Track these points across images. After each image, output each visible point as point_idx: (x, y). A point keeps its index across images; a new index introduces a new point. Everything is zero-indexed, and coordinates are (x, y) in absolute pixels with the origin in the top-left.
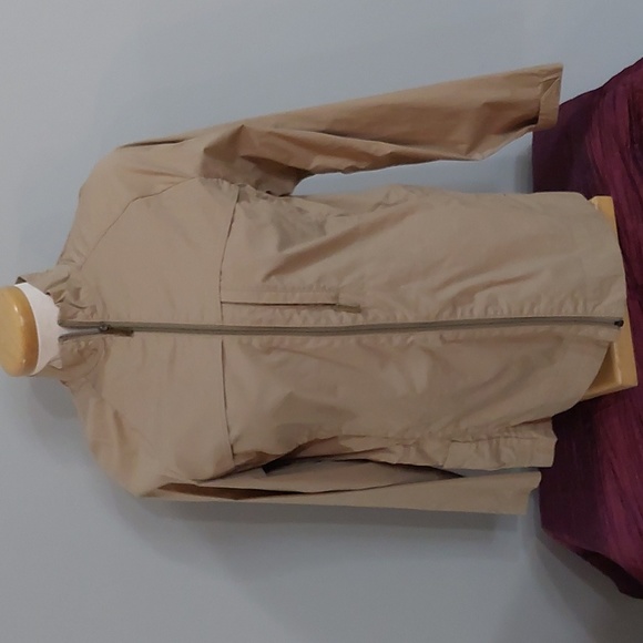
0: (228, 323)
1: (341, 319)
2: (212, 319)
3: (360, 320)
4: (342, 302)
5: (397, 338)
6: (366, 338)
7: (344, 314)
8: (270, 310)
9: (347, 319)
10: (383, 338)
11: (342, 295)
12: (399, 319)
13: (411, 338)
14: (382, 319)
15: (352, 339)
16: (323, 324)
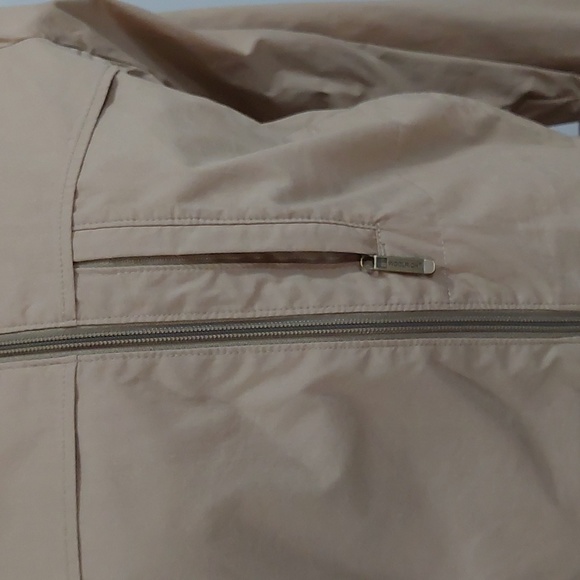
0: (92, 317)
1: (388, 294)
2: (48, 311)
3: (434, 297)
4: (385, 251)
5: (521, 352)
6: (449, 348)
7: (394, 280)
8: (204, 274)
9: (401, 293)
10: (487, 348)
11: (382, 236)
12: (523, 301)
13: (552, 353)
14: (485, 298)
15: (416, 350)
16: (339, 305)
